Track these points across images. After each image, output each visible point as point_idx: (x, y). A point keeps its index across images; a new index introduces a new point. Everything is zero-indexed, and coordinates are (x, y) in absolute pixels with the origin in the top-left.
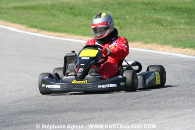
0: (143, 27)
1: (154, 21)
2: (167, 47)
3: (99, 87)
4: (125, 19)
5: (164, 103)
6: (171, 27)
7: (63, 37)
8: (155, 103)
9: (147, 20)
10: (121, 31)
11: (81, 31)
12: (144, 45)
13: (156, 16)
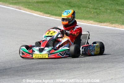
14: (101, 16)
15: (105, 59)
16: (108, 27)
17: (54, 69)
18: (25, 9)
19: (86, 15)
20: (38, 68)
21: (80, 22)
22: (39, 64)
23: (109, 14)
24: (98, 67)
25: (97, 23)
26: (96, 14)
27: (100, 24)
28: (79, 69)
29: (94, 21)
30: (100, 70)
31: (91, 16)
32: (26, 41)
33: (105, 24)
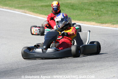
10: (100, 18)
11: (77, 18)
14: (102, 17)
15: (107, 58)
16: (110, 28)
17: (59, 69)
18: (30, 12)
19: (88, 17)
20: (43, 68)
21: (83, 24)
22: (44, 64)
23: (110, 15)
24: (101, 66)
25: (99, 24)
26: (98, 16)
27: (102, 25)
28: (82, 68)
29: (96, 22)
30: (103, 68)
31: (93, 17)
32: (31, 43)
33: (107, 25)
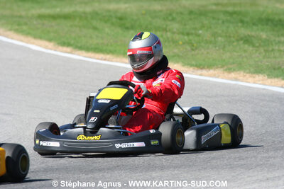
0: (224, 47)
1: (241, 39)
2: (260, 77)
3: (118, 146)
4: (199, 35)
5: (253, 159)
6: (266, 48)
7: (108, 60)
8: (241, 159)
9: (230, 37)
12: (226, 74)
13: (244, 31)
